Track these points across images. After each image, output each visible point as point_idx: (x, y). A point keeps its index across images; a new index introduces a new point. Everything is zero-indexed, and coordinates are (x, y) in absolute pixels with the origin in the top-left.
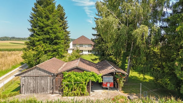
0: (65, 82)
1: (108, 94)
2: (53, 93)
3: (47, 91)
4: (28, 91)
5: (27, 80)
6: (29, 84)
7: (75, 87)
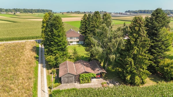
0: (81, 78)
1: (98, 81)
2: (75, 83)
3: (73, 82)
4: (65, 83)
5: (64, 79)
6: (65, 80)
7: (85, 79)
